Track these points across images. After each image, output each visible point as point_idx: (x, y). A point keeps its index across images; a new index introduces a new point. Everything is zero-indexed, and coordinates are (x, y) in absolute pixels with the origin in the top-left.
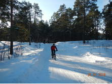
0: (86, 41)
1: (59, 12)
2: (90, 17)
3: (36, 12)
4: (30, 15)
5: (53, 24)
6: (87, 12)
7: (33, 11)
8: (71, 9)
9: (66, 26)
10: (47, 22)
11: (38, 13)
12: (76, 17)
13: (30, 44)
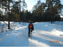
0: (53, 22)
1: (37, 5)
2: (55, 8)
3: (23, 5)
4: (20, 7)
5: (33, 12)
6: (54, 5)
7: (22, 4)
8: (44, 3)
9: (41, 13)
10: (30, 11)
11: (24, 5)
12: (47, 8)
13: (20, 23)
